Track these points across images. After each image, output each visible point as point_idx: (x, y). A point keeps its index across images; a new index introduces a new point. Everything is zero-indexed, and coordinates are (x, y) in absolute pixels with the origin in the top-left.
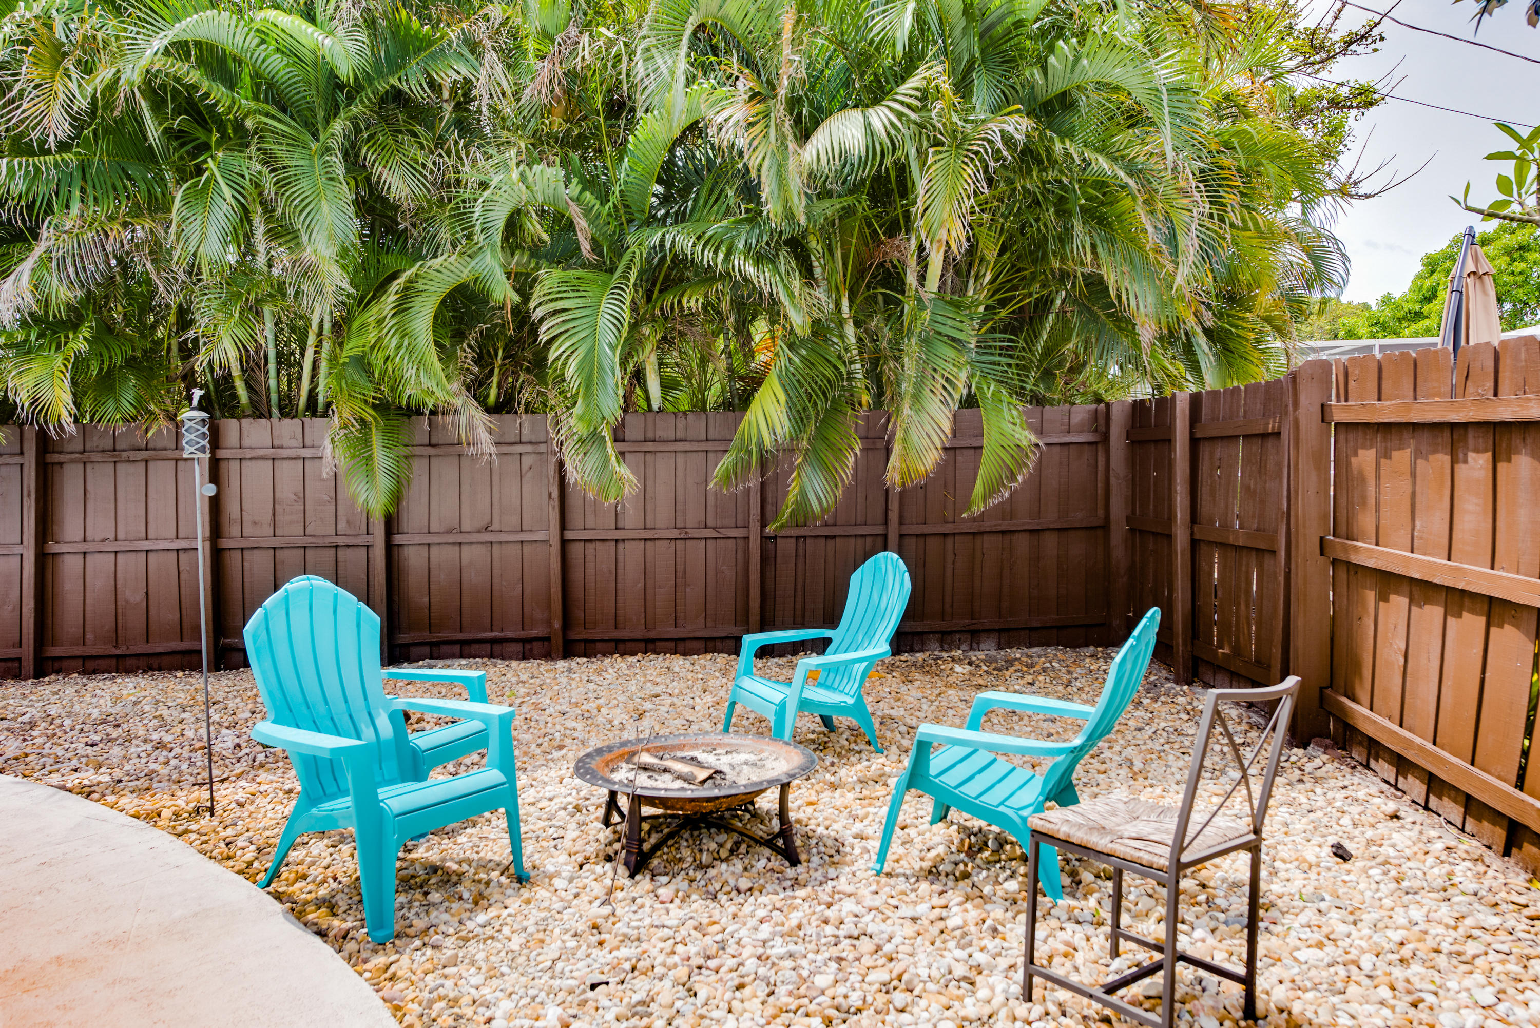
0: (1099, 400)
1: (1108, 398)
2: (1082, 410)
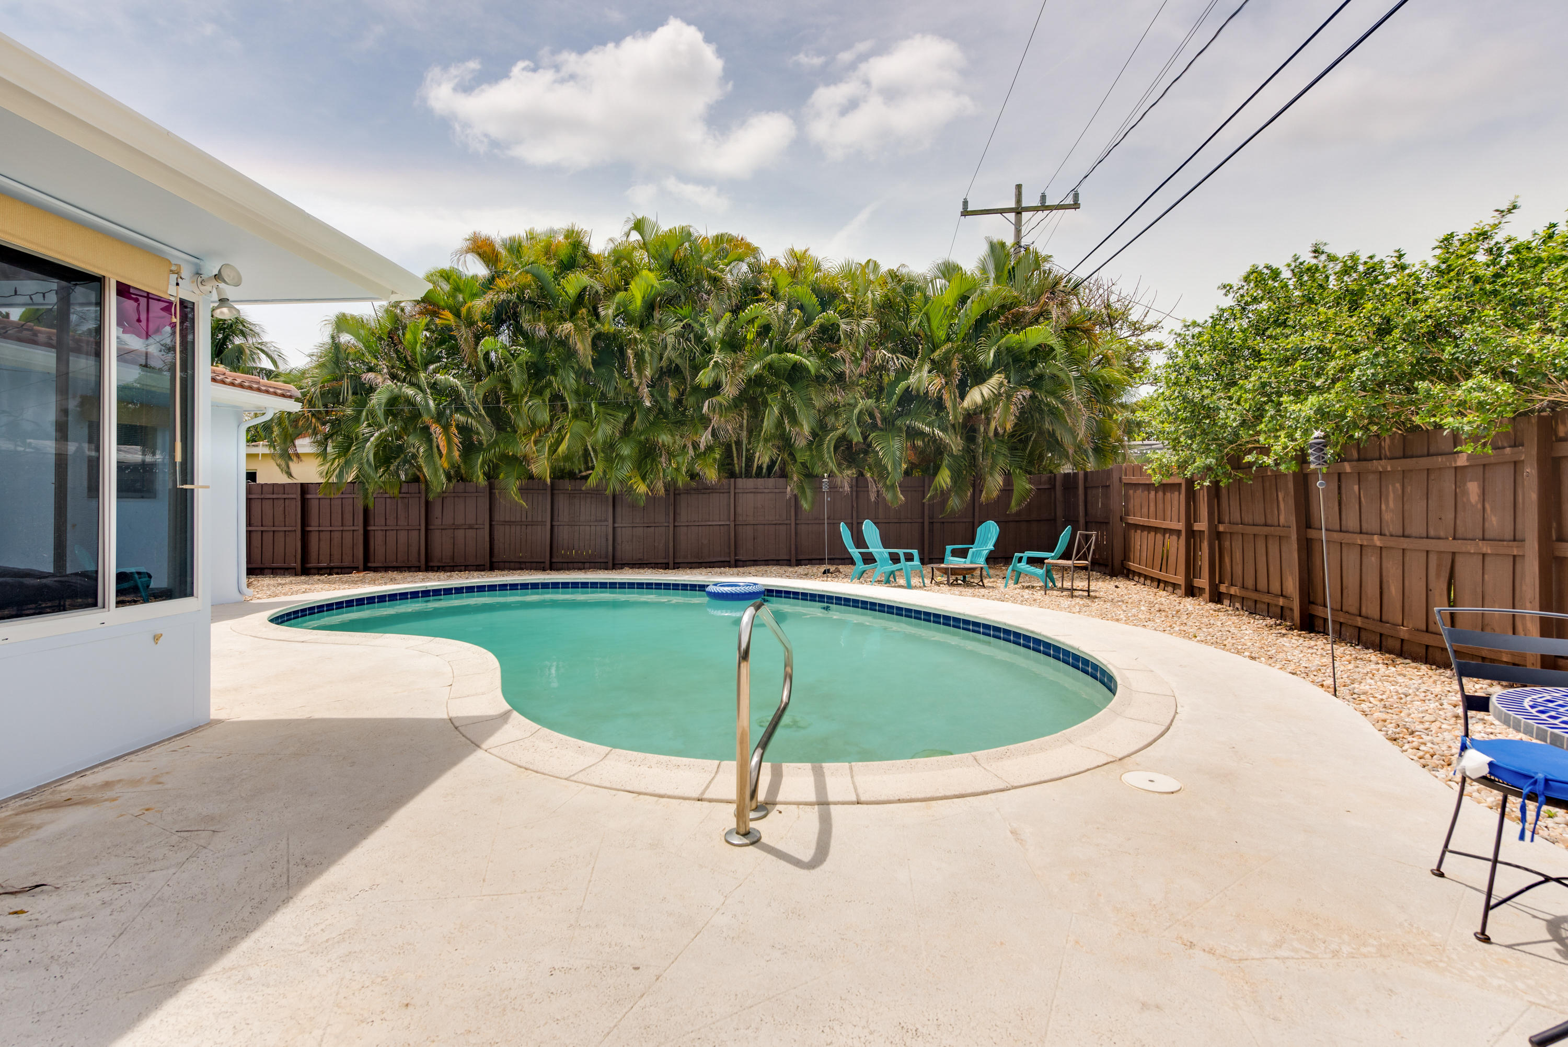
0: (1051, 472)
1: (1055, 471)
2: (1045, 476)
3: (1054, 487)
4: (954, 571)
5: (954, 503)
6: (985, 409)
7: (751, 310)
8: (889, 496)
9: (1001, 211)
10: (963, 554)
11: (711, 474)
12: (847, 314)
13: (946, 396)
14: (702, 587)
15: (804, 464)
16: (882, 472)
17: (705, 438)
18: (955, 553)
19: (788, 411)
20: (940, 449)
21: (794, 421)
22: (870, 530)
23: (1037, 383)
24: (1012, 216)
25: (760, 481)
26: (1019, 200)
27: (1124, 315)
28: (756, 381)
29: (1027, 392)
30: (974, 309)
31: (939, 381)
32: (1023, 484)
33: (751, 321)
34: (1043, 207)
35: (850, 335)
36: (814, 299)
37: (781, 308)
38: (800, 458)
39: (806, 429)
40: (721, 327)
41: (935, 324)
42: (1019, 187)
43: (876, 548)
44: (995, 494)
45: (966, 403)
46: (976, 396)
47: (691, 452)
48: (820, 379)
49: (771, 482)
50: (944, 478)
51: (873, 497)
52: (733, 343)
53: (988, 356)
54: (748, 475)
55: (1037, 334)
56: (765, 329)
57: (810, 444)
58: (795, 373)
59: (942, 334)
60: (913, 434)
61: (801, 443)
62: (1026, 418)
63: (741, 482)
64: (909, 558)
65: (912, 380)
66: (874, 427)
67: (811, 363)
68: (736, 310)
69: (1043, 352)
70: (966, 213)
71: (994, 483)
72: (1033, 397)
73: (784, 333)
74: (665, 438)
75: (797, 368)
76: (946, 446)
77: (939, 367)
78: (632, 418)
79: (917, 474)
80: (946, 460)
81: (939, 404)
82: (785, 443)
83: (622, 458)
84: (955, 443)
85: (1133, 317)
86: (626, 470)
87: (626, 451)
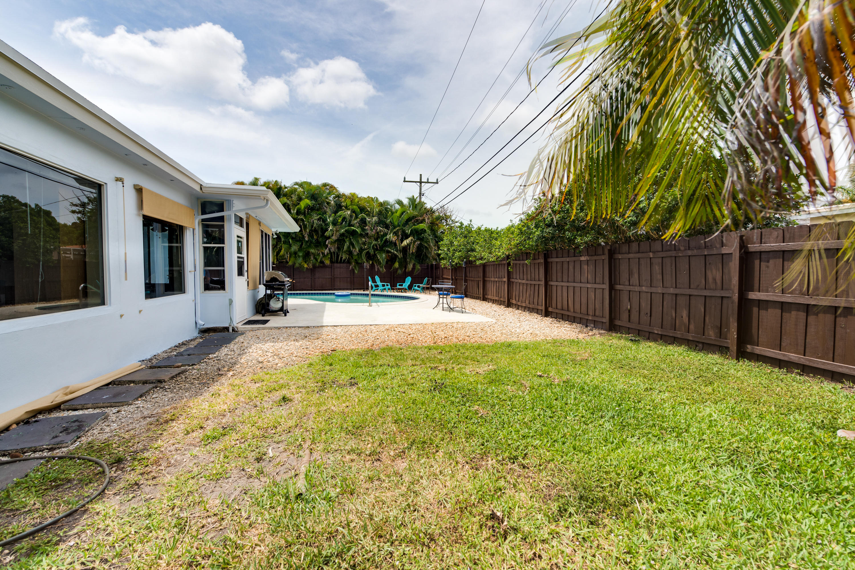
2: (425, 265)
3: (428, 268)
4: (399, 289)
5: (399, 272)
6: (409, 245)
7: (340, 213)
8: (381, 270)
9: (416, 182)
10: (402, 285)
11: (327, 262)
12: (368, 215)
13: (397, 242)
14: (334, 294)
15: (356, 260)
16: (380, 263)
17: (326, 251)
18: (400, 285)
19: (352, 244)
20: (396, 256)
21: (354, 247)
22: (377, 278)
23: (421, 239)
24: (419, 184)
25: (342, 264)
26: (421, 179)
27: (450, 217)
28: (342, 235)
29: (419, 242)
30: (405, 217)
31: (396, 237)
32: (418, 267)
33: (340, 216)
34: (428, 182)
35: (369, 222)
36: (359, 210)
37: (349, 212)
38: (355, 258)
39: (357, 249)
40: (331, 219)
41: (394, 221)
42: (421, 175)
43: (379, 283)
44: (410, 269)
45: (403, 245)
46: (405, 243)
47: (321, 255)
48: (361, 235)
49: (345, 265)
50: (397, 265)
51: (376, 270)
52: (334, 223)
53: (408, 232)
54: (337, 262)
55: (422, 226)
56: (344, 218)
57: (358, 254)
58: (354, 233)
59: (396, 223)
60: (388, 252)
61: (355, 253)
62: (420, 248)
63: (335, 264)
64: (387, 285)
65: (388, 237)
66: (377, 249)
67: (359, 230)
68: (336, 212)
69: (423, 231)
70: (405, 181)
71: (410, 267)
72: (421, 244)
73: (350, 221)
74: (312, 251)
75: (354, 231)
76: (397, 256)
77: (396, 234)
78: (302, 244)
79: (389, 263)
80: (397, 260)
81: (395, 244)
82: (350, 253)
83: (299, 256)
84: (400, 255)
85: (453, 218)
86: (300, 260)
87: (301, 254)
